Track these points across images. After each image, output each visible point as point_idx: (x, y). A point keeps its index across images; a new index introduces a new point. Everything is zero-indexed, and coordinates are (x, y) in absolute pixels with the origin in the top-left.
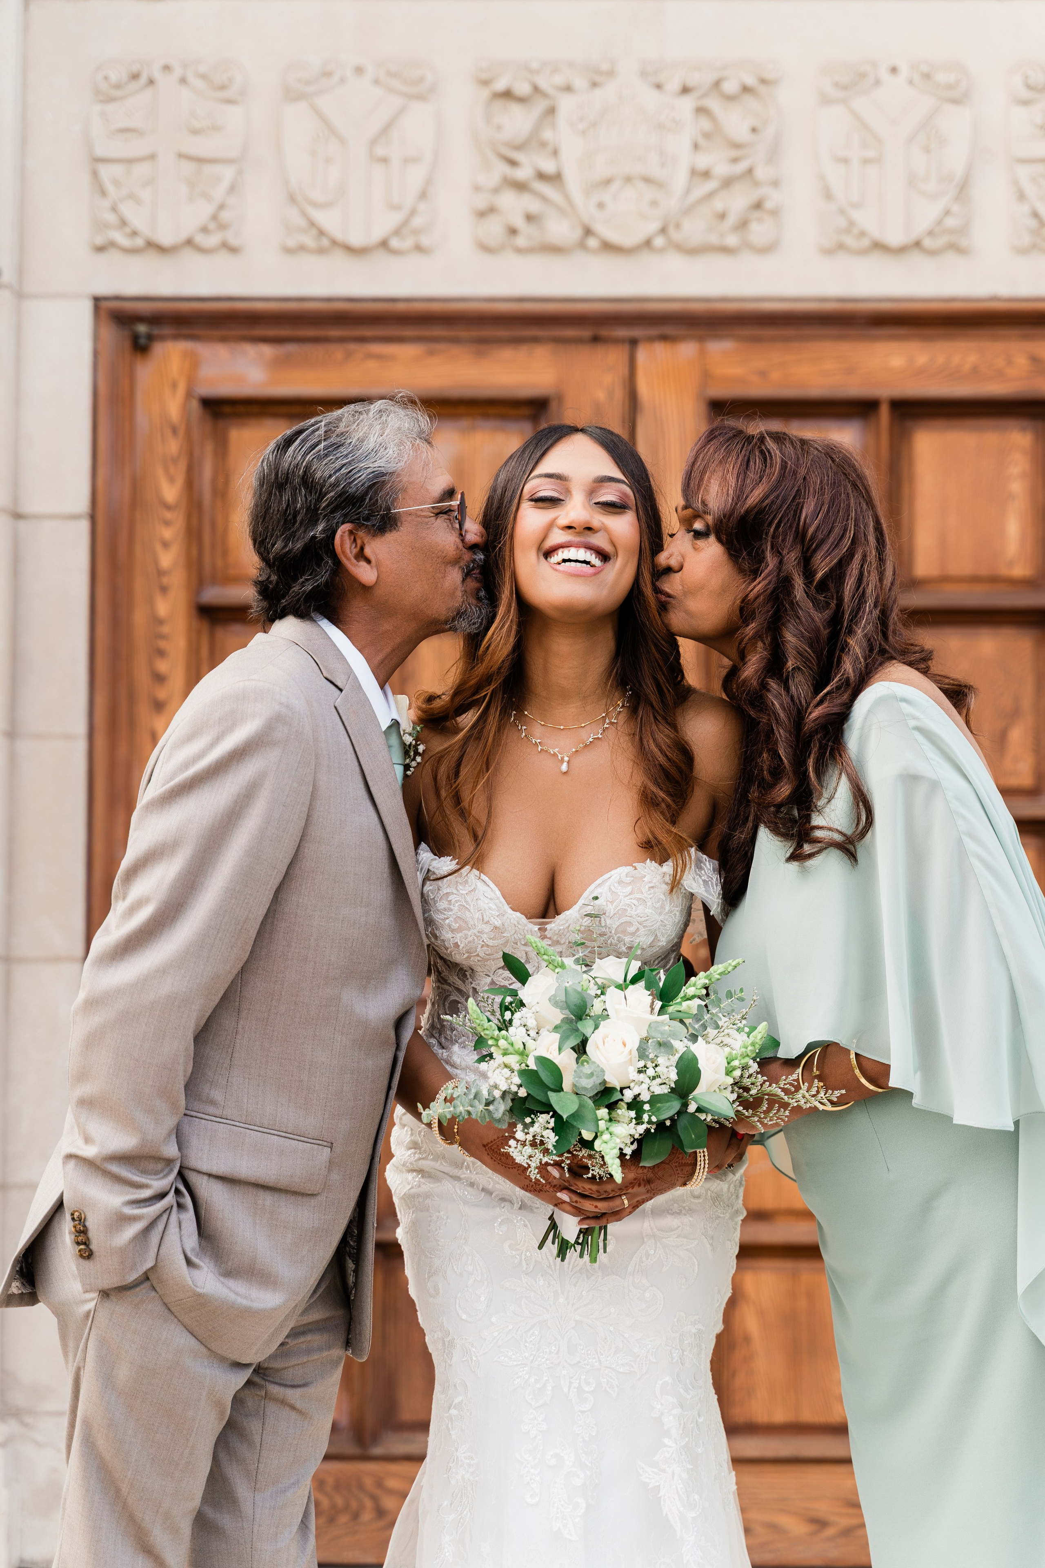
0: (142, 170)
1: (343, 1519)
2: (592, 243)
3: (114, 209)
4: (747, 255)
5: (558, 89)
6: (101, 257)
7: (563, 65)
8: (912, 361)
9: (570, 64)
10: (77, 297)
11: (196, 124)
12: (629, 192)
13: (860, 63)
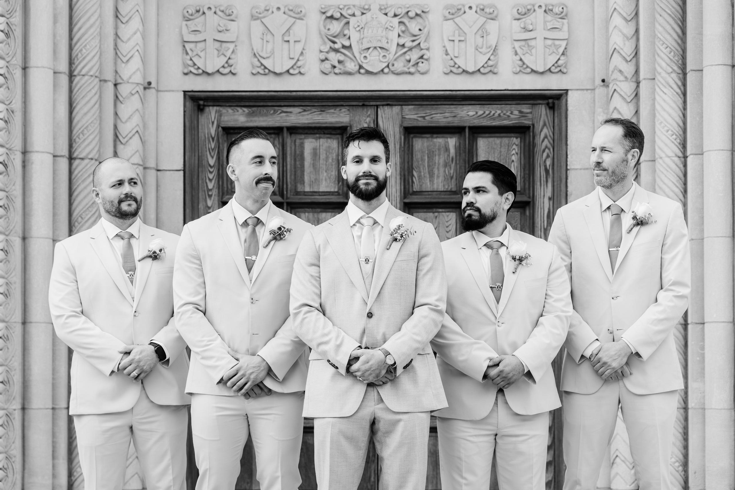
0: (201, 45)
2: (362, 71)
3: (191, 59)
4: (417, 75)
5: (350, 15)
6: (187, 77)
7: (352, 7)
8: (477, 113)
9: (354, 6)
10: (178, 91)
11: (220, 29)
12: (375, 53)
13: (458, 5)
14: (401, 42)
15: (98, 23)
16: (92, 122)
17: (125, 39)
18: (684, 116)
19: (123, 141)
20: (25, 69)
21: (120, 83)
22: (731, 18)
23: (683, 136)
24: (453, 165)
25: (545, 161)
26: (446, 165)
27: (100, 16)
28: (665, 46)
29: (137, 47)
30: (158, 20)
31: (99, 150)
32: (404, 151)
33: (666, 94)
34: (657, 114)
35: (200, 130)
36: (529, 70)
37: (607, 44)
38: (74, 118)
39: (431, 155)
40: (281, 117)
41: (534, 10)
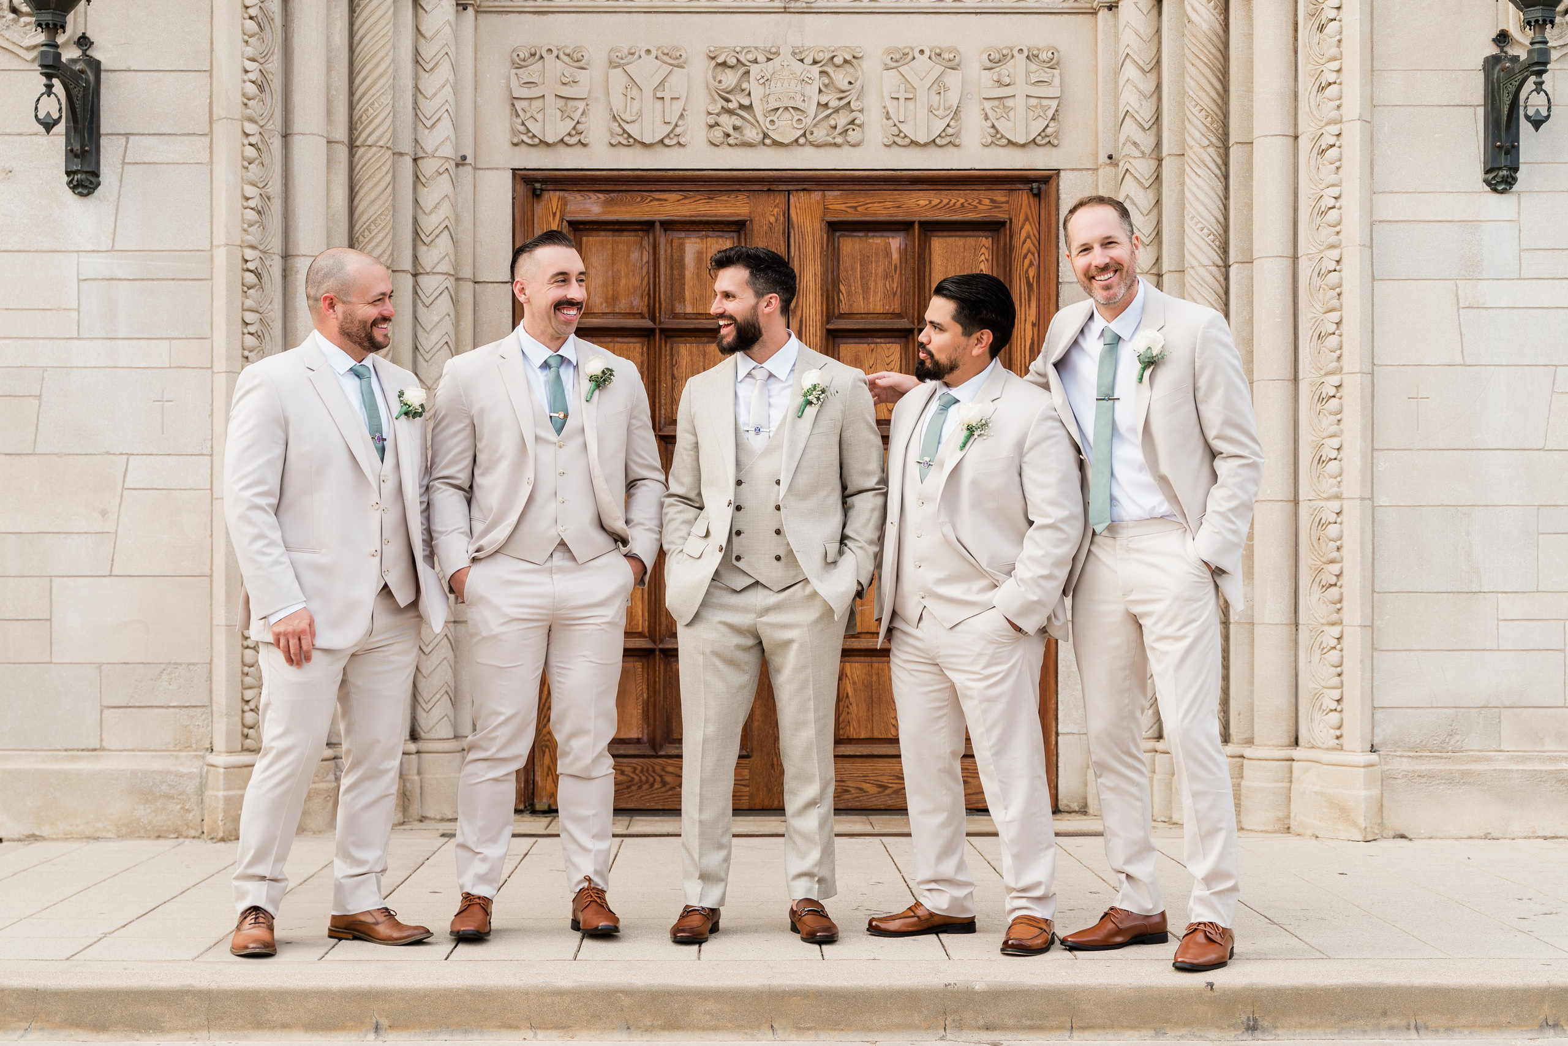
0: (537, 104)
1: (646, 787)
2: (768, 141)
3: (523, 124)
4: (846, 148)
5: (750, 62)
6: (517, 149)
7: (753, 49)
8: (930, 202)
9: (756, 48)
10: (504, 169)
11: (565, 80)
12: (787, 115)
13: (904, 48)
14: (823, 100)
15: (390, 71)
16: (381, 214)
17: (429, 94)
18: (1226, 208)
19: (427, 240)
20: (286, 136)
21: (422, 158)
22: (1293, 68)
23: (1223, 236)
24: (896, 277)
25: (1027, 271)
26: (886, 276)
27: (393, 61)
28: (1198, 108)
29: (447, 106)
30: (476, 67)
31: (392, 254)
32: (827, 255)
33: (1199, 176)
34: (1187, 205)
35: (535, 225)
36: (1004, 141)
37: (1116, 104)
38: (356, 208)
39: (865, 262)
40: (652, 207)
41: (1013, 56)
